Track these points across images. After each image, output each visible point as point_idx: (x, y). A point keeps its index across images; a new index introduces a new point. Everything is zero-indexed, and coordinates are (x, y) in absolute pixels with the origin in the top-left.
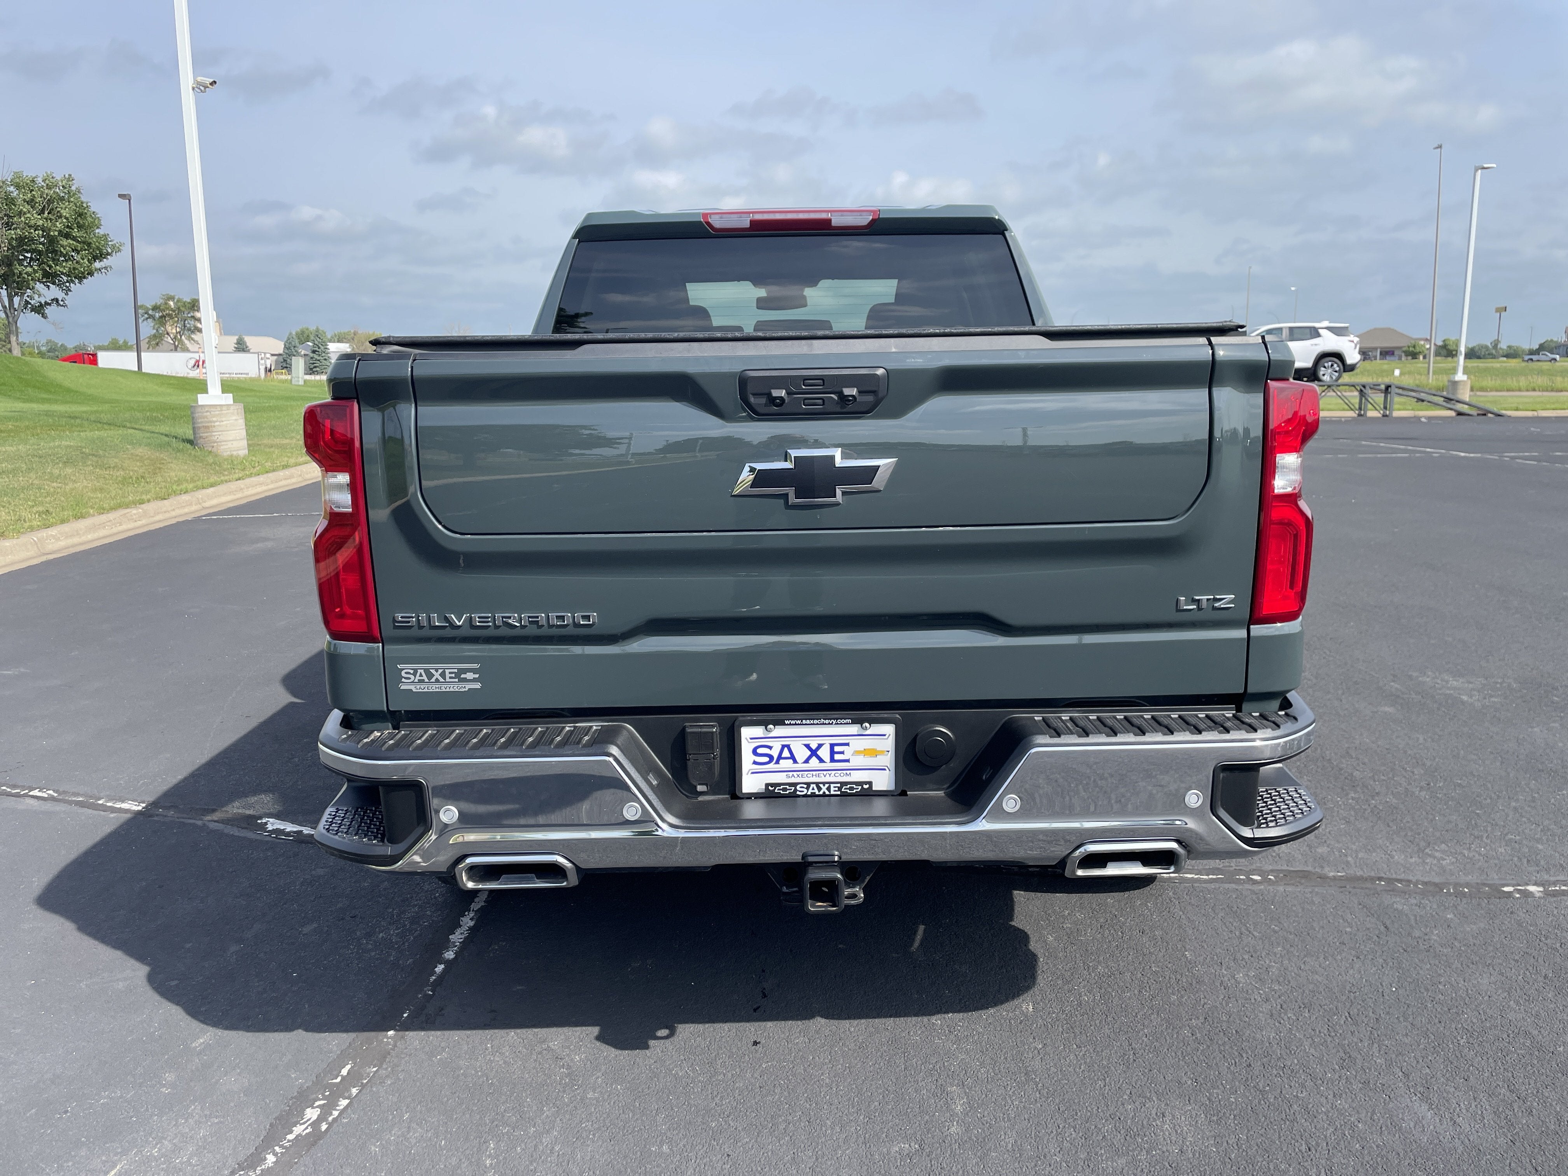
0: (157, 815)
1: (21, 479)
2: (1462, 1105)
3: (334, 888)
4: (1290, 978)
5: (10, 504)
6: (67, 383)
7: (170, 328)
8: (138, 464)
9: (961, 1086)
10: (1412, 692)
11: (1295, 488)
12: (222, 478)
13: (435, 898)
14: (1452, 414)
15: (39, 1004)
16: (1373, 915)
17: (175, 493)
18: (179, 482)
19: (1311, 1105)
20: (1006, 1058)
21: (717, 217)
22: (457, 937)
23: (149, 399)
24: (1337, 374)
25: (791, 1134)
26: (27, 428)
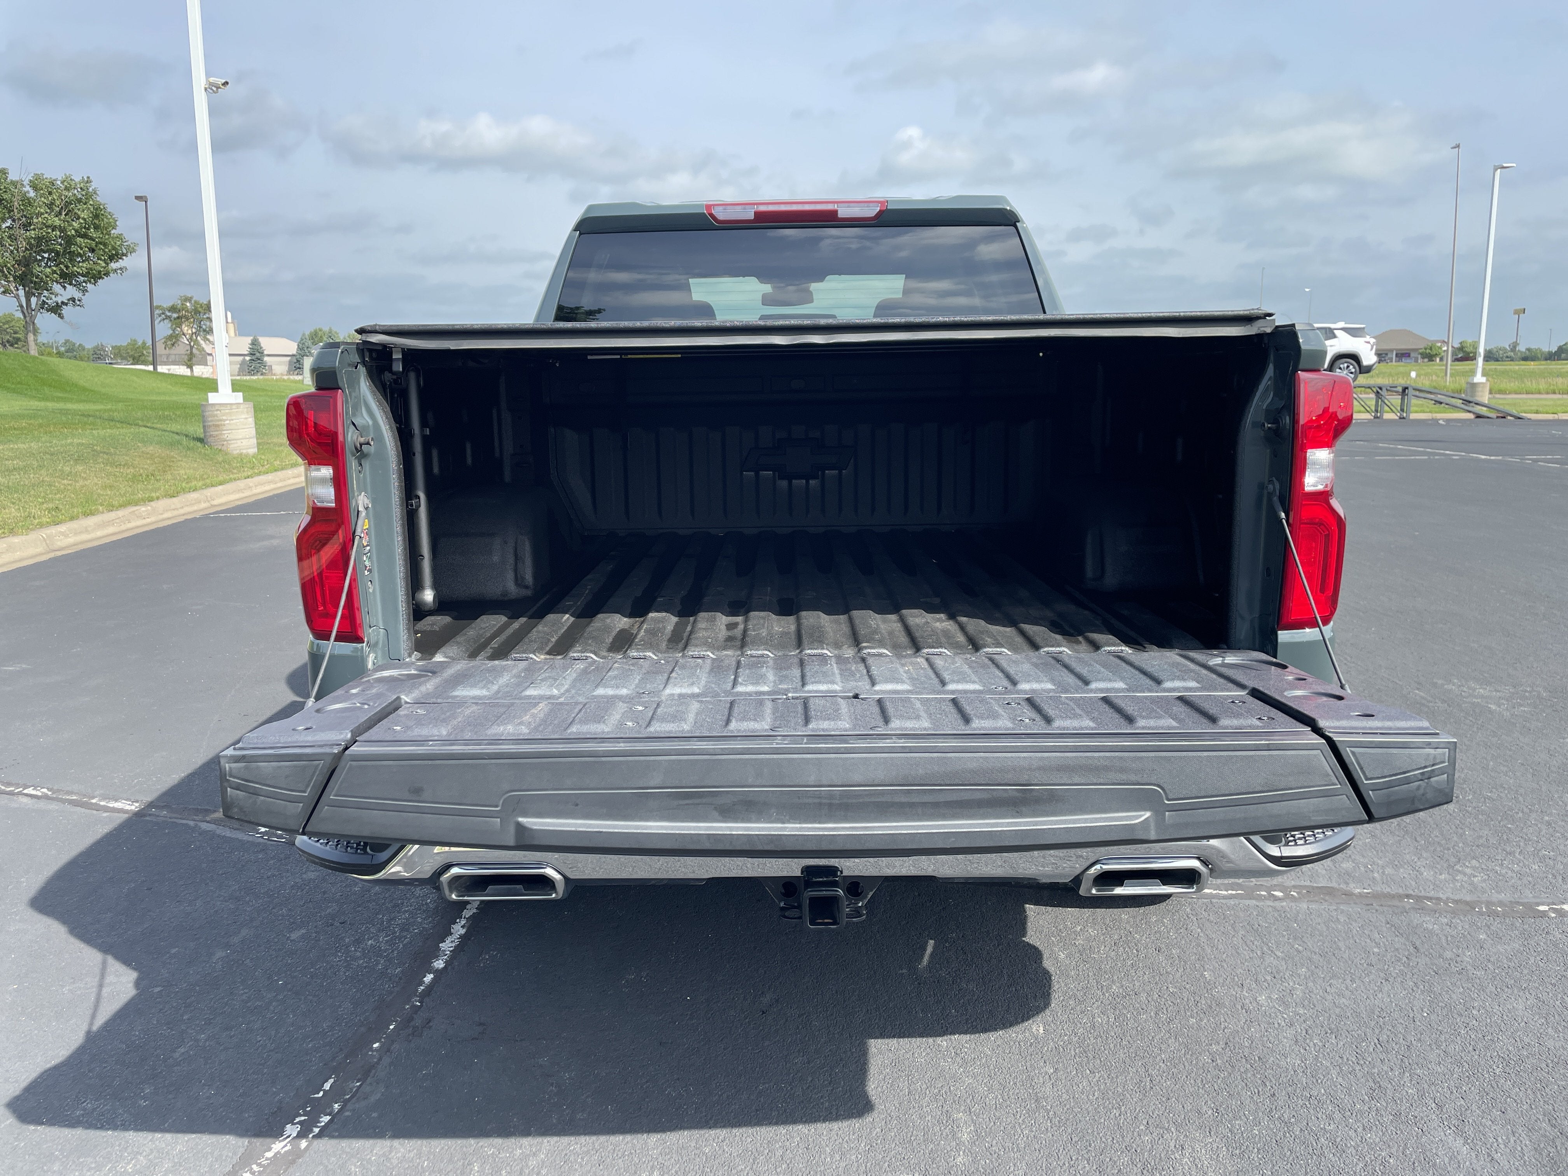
0: (150, 815)
1: (32, 476)
2: (1500, 1140)
3: (324, 893)
4: (1315, 1002)
5: (20, 501)
6: (82, 383)
7: (186, 328)
8: (148, 462)
9: (968, 1113)
10: (1437, 701)
11: (1326, 486)
12: (231, 476)
13: (426, 904)
14: (1471, 416)
15: (20, 1009)
16: (1402, 935)
17: (184, 491)
18: (189, 480)
19: (1339, 1139)
20: (1015, 1084)
21: (721, 208)
22: (448, 946)
23: (162, 398)
24: (1352, 376)
25: (788, 1162)
26: (40, 426)
